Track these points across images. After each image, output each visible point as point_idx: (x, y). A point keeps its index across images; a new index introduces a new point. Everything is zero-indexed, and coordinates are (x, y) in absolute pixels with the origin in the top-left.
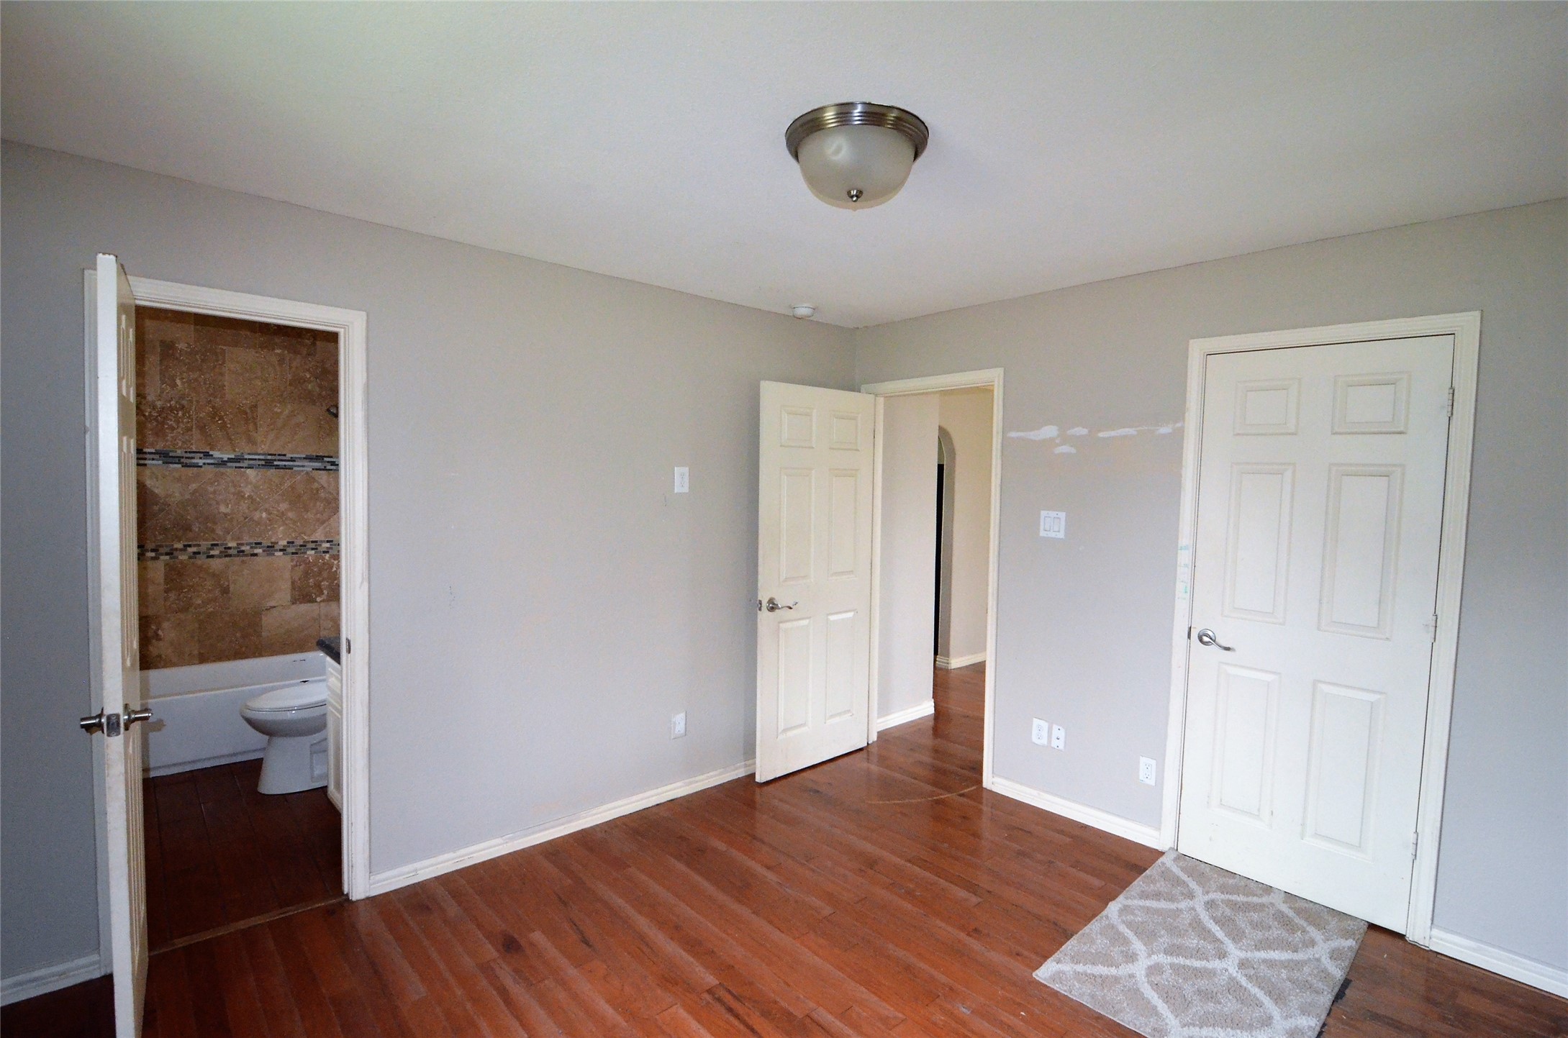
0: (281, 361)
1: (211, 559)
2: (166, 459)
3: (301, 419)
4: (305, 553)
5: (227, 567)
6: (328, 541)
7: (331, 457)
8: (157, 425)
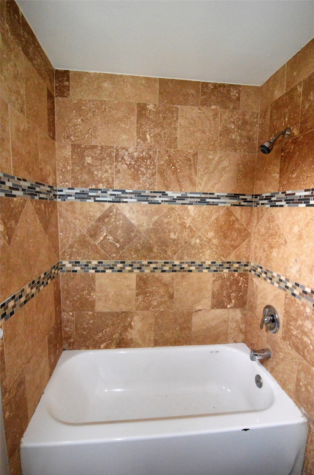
0: (216, 115)
1: (163, 273)
2: (140, 198)
3: (225, 163)
4: (222, 271)
5: (173, 279)
6: (238, 263)
7: (244, 195)
8: (134, 171)
